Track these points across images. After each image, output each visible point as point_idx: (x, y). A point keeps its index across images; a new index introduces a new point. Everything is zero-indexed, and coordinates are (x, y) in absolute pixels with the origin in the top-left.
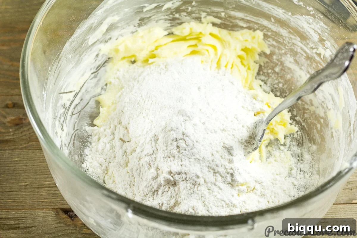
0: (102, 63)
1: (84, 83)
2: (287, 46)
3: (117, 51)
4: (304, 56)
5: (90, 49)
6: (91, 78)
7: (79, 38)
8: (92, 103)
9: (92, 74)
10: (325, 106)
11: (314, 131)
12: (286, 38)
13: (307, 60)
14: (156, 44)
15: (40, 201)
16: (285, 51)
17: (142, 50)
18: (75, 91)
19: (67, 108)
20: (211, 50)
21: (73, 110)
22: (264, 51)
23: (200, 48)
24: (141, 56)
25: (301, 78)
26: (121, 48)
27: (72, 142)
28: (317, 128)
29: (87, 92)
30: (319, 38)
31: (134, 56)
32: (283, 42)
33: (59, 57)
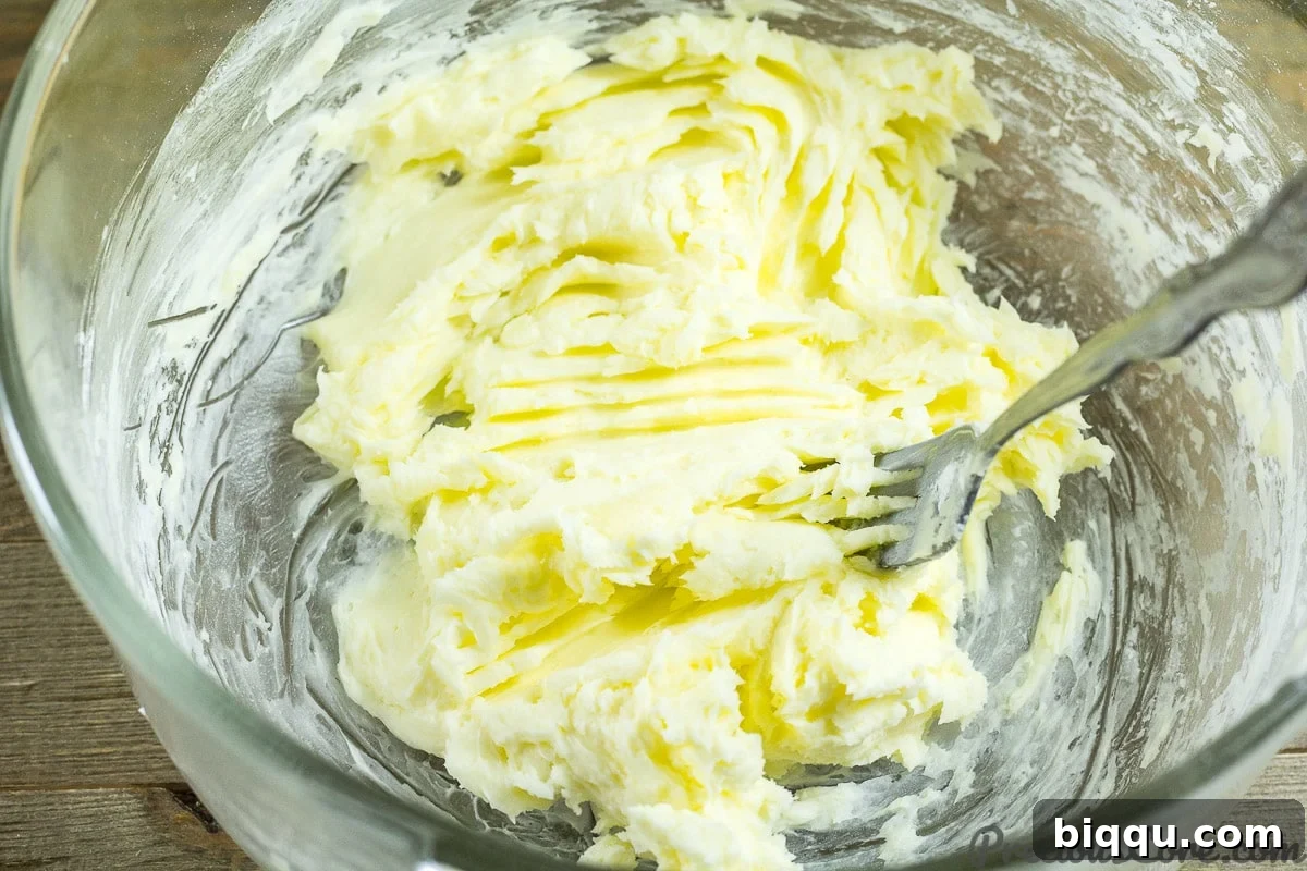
0: (323, 186)
1: (255, 270)
2: (1070, 110)
3: (382, 136)
4: (1141, 155)
5: (273, 137)
6: (280, 248)
7: (226, 98)
8: (288, 352)
9: (284, 231)
10: (1223, 358)
11: (1180, 456)
12: (1065, 79)
13: (1151, 170)
14: (543, 106)
15: (83, 752)
16: (1061, 131)
17: (485, 131)
18: (215, 306)
19: (186, 378)
20: (765, 129)
21: (210, 383)
22: (979, 130)
23: (717, 118)
24: (482, 155)
25: (1126, 238)
26: (401, 126)
27: (206, 517)
28: (1189, 446)
29: (263, 306)
30: (1198, 89)
31: (452, 154)
32: (1055, 96)
33: (144, 180)
